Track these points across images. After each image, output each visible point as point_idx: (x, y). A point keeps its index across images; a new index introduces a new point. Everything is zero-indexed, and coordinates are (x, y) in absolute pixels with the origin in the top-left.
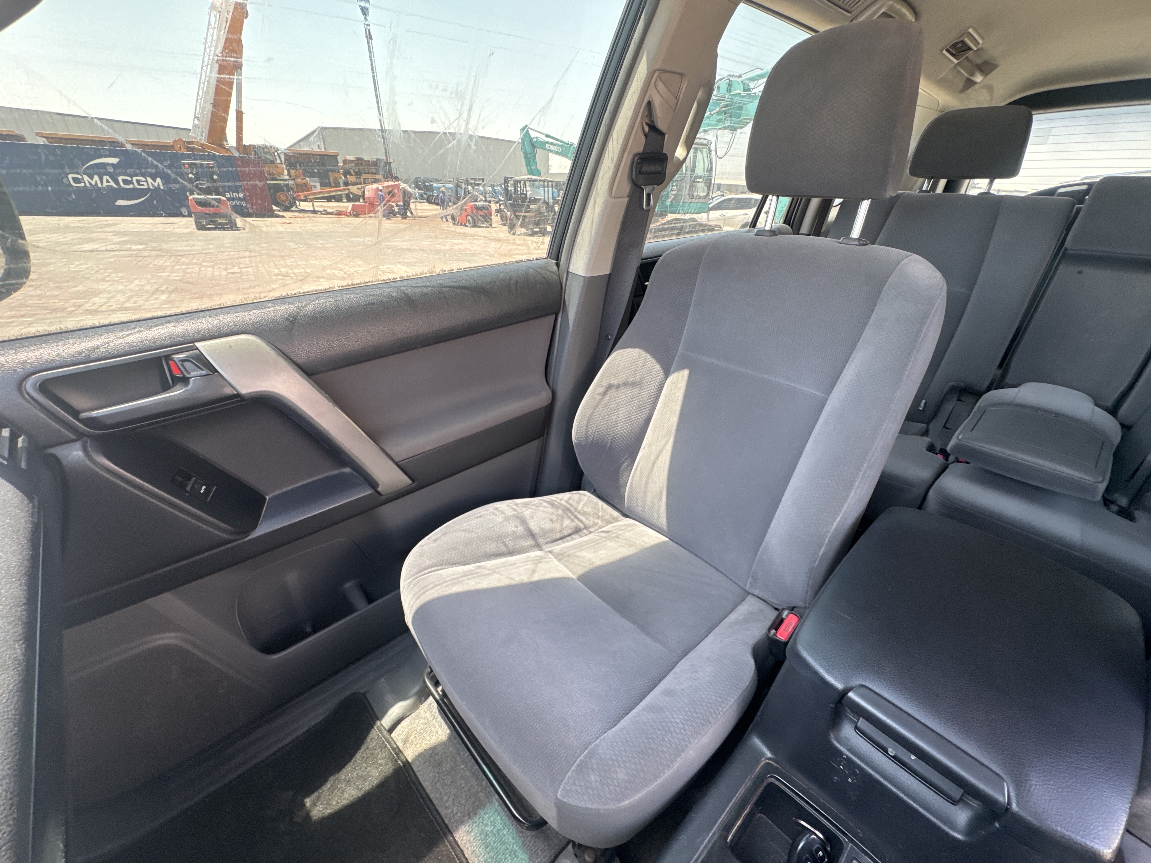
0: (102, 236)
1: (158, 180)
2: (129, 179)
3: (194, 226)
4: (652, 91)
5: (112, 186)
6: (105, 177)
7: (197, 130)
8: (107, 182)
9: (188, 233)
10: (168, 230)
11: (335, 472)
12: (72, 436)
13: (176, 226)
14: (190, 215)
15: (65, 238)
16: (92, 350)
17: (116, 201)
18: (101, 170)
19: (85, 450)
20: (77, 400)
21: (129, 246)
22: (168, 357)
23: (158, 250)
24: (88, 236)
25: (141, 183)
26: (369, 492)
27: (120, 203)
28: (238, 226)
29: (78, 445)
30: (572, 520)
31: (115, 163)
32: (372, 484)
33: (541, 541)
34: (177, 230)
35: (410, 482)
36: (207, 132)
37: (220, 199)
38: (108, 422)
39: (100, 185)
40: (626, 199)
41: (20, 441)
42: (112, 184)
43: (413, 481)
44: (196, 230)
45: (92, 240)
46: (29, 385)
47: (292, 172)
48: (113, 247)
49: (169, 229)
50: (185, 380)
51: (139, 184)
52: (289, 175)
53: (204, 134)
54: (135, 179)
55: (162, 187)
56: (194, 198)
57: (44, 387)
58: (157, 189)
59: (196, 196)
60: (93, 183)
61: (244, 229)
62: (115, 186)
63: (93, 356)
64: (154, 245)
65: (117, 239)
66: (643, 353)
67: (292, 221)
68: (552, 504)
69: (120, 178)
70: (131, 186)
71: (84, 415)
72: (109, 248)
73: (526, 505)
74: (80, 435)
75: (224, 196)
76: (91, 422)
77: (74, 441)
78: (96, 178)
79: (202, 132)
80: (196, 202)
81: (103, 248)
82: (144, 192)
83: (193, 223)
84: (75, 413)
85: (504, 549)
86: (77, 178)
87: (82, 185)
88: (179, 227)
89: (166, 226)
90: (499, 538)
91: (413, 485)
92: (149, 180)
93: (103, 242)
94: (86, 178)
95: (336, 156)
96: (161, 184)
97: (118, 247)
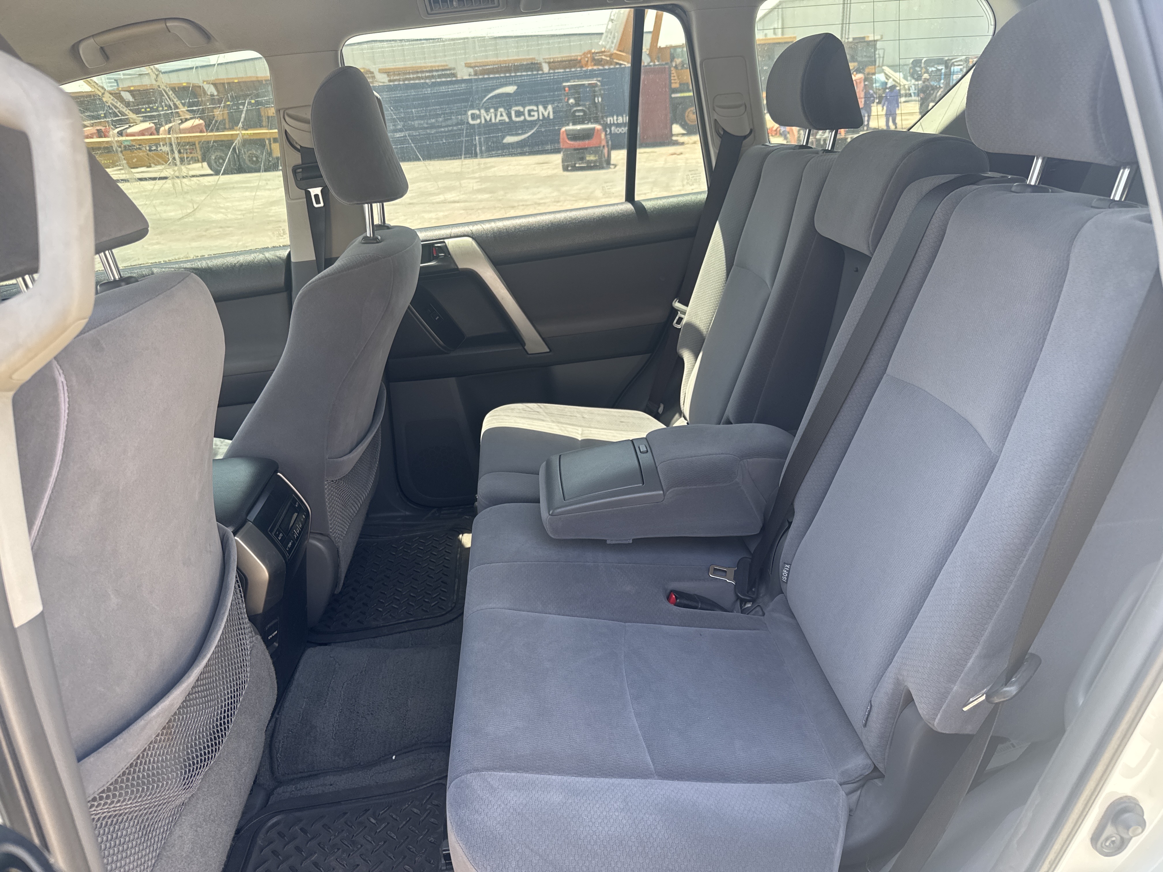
2: (522, 109)
5: (504, 121)
6: (500, 110)
7: (609, 36)
8: (500, 115)
17: (504, 138)
31: (512, 92)
36: (619, 38)
39: (493, 121)
42: (505, 117)
51: (530, 115)
53: (615, 41)
54: (527, 108)
58: (546, 119)
62: (507, 120)
69: (513, 110)
78: (492, 112)
79: (614, 37)
82: (533, 124)
86: (475, 114)
87: (478, 121)
92: (541, 108)
94: (483, 113)
96: (551, 114)
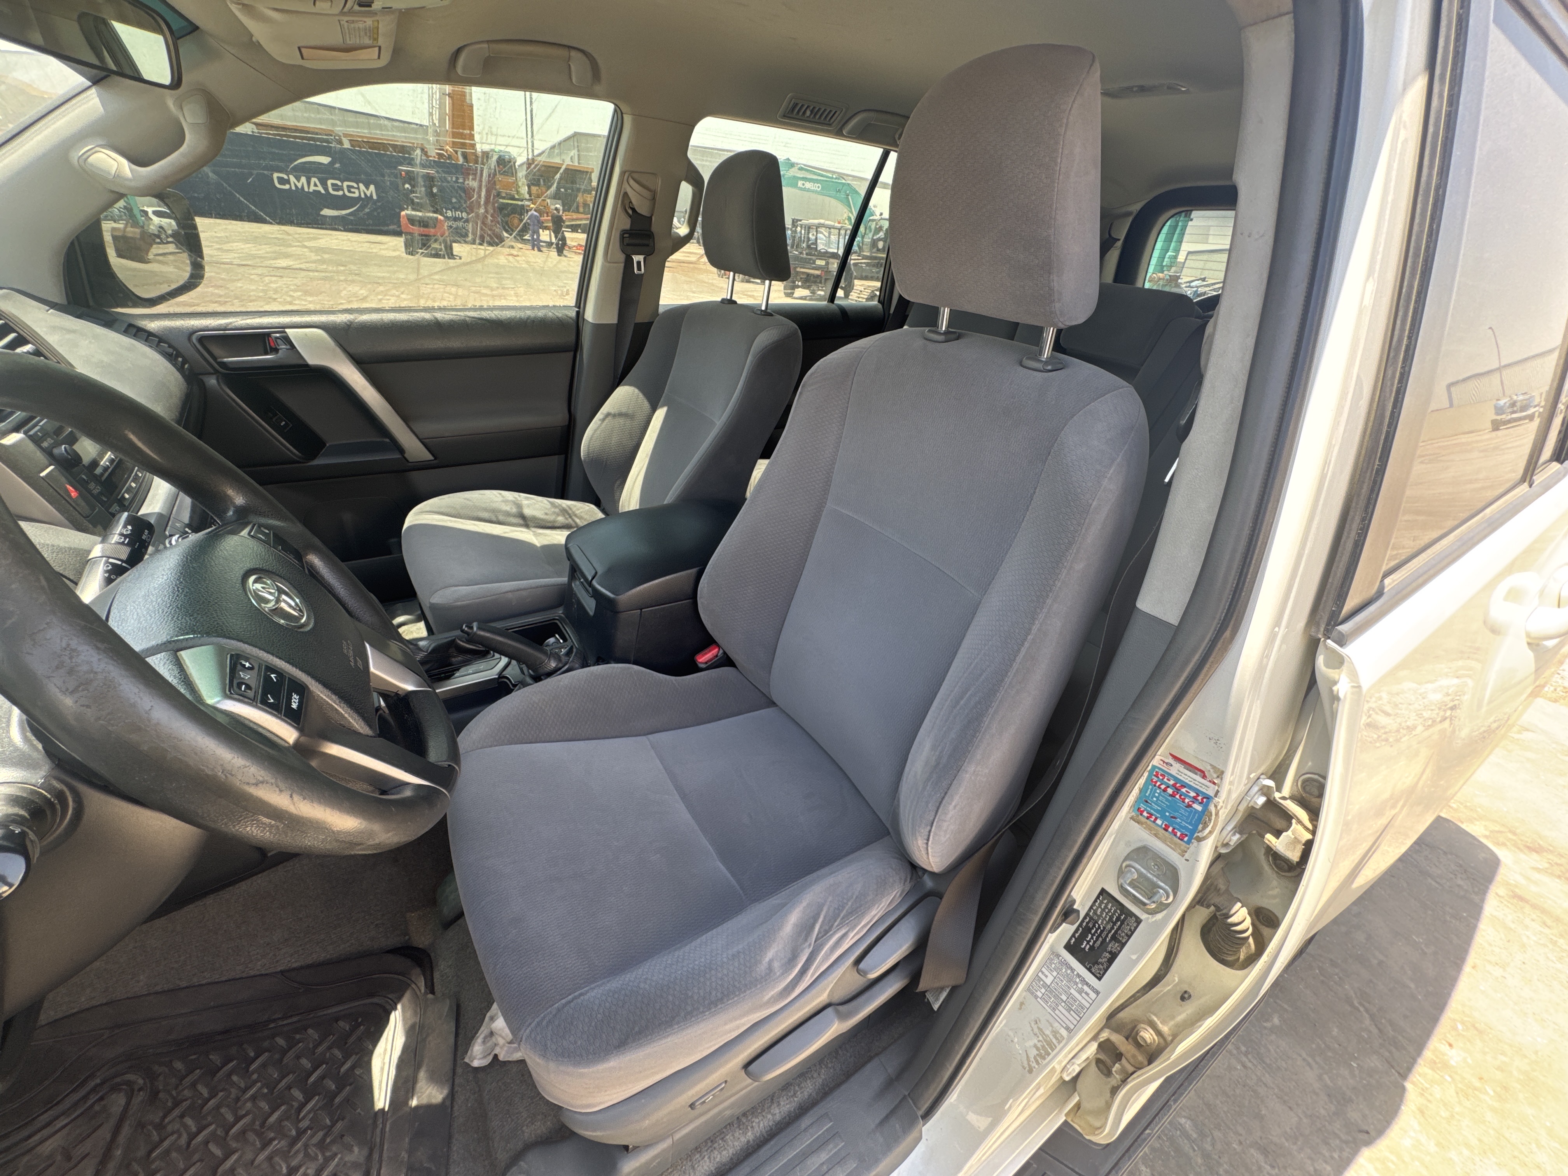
0: (298, 251)
1: (372, 187)
2: (339, 183)
3: (403, 249)
4: (626, 185)
5: (319, 192)
6: (314, 180)
8: (314, 185)
9: (394, 257)
10: (374, 251)
11: (378, 440)
12: (212, 371)
13: (382, 247)
14: (398, 234)
15: (259, 250)
16: (228, 324)
17: (322, 210)
18: (309, 170)
19: (218, 381)
20: (217, 351)
21: (325, 267)
22: (268, 335)
23: (356, 274)
24: (283, 249)
25: (352, 190)
26: (398, 456)
27: (326, 212)
28: (455, 253)
29: (214, 377)
30: (566, 519)
31: (326, 163)
32: (402, 451)
33: (531, 524)
34: (384, 253)
35: (432, 458)
37: (437, 219)
38: (231, 366)
39: (306, 189)
40: (622, 265)
41: (186, 366)
42: (320, 188)
43: (436, 459)
44: (404, 255)
45: (287, 256)
46: (194, 338)
47: (534, 189)
48: (308, 265)
49: (375, 249)
50: (275, 350)
51: (350, 191)
52: (530, 193)
54: (346, 184)
55: (375, 197)
56: (407, 215)
57: (201, 340)
58: (369, 199)
59: (409, 212)
60: (299, 185)
61: (460, 258)
62: (323, 191)
63: (230, 327)
64: (353, 267)
65: (314, 257)
66: (637, 391)
67: (520, 253)
68: (552, 504)
69: (330, 182)
70: (341, 193)
71: (219, 360)
72: (303, 266)
73: (527, 498)
74: (216, 372)
75: (441, 214)
76: (224, 365)
77: (212, 374)
78: (303, 179)
80: (408, 219)
81: (298, 266)
82: (354, 200)
83: (403, 244)
84: (215, 358)
85: (494, 519)
86: (283, 178)
87: (287, 187)
88: (387, 249)
89: (372, 246)
90: (494, 511)
91: (436, 462)
92: (362, 186)
93: (300, 259)
94: (292, 179)
95: (591, 173)
96: (374, 192)
97: (313, 266)
